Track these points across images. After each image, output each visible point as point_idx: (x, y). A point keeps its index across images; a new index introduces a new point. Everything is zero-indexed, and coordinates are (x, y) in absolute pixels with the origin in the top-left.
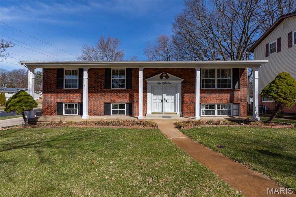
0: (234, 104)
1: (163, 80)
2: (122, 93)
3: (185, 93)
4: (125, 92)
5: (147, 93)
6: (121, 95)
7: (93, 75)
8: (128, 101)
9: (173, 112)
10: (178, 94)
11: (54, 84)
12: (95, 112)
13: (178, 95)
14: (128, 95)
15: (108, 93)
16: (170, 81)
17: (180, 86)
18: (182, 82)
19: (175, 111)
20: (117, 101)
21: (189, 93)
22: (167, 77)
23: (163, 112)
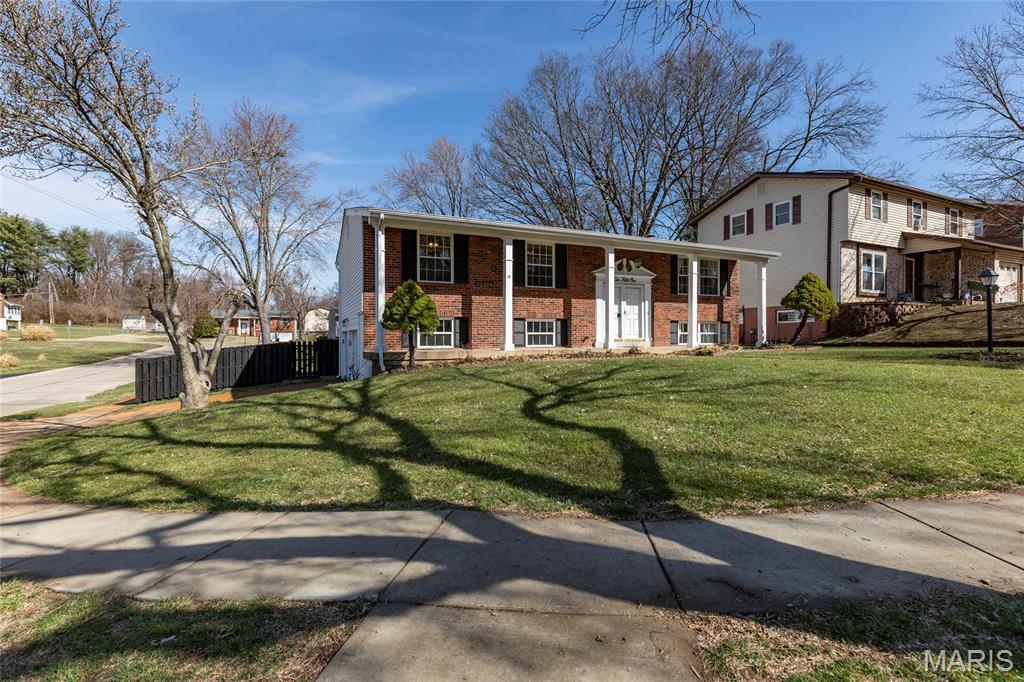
0: (723, 322)
1: (632, 274)
2: (550, 297)
3: (657, 301)
4: (554, 294)
5: (594, 298)
6: (547, 301)
7: (489, 252)
8: (561, 315)
9: (637, 337)
10: (647, 302)
11: (396, 270)
12: (494, 339)
13: (647, 305)
14: (560, 301)
15: (521, 296)
16: (635, 277)
17: (648, 288)
18: (653, 280)
19: (640, 336)
20: (540, 316)
21: (662, 301)
22: (629, 268)
23: (623, 337)
